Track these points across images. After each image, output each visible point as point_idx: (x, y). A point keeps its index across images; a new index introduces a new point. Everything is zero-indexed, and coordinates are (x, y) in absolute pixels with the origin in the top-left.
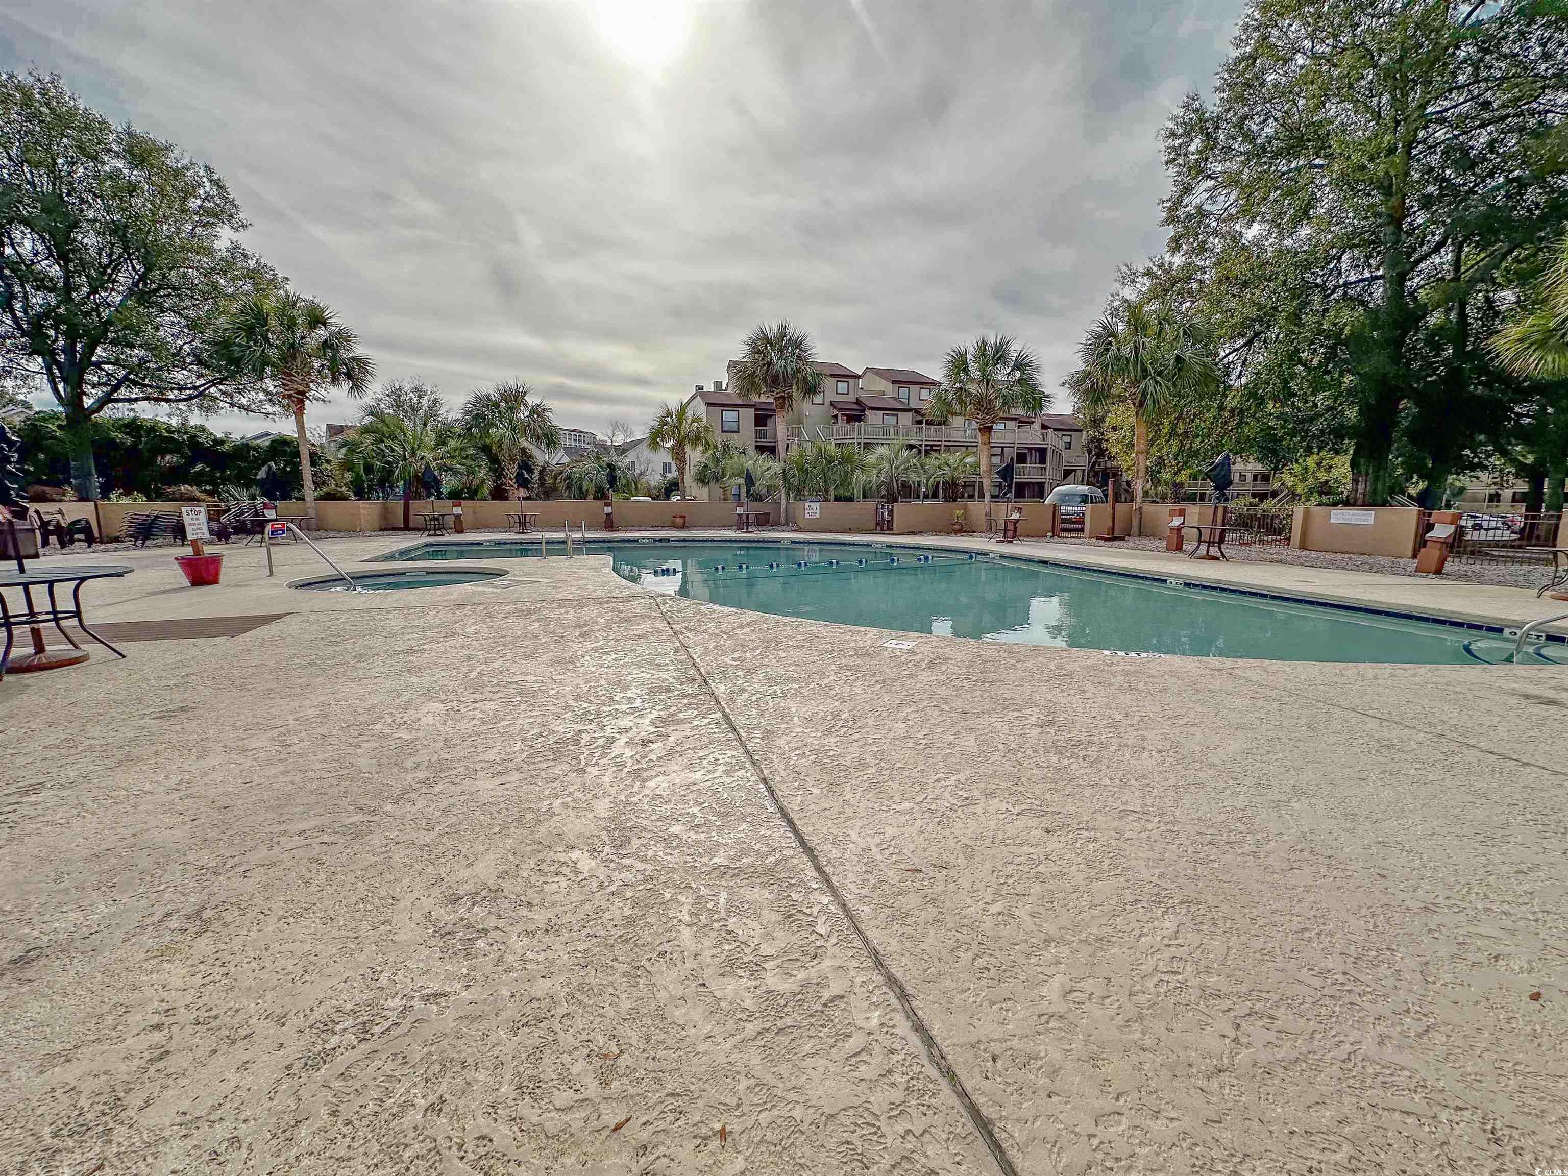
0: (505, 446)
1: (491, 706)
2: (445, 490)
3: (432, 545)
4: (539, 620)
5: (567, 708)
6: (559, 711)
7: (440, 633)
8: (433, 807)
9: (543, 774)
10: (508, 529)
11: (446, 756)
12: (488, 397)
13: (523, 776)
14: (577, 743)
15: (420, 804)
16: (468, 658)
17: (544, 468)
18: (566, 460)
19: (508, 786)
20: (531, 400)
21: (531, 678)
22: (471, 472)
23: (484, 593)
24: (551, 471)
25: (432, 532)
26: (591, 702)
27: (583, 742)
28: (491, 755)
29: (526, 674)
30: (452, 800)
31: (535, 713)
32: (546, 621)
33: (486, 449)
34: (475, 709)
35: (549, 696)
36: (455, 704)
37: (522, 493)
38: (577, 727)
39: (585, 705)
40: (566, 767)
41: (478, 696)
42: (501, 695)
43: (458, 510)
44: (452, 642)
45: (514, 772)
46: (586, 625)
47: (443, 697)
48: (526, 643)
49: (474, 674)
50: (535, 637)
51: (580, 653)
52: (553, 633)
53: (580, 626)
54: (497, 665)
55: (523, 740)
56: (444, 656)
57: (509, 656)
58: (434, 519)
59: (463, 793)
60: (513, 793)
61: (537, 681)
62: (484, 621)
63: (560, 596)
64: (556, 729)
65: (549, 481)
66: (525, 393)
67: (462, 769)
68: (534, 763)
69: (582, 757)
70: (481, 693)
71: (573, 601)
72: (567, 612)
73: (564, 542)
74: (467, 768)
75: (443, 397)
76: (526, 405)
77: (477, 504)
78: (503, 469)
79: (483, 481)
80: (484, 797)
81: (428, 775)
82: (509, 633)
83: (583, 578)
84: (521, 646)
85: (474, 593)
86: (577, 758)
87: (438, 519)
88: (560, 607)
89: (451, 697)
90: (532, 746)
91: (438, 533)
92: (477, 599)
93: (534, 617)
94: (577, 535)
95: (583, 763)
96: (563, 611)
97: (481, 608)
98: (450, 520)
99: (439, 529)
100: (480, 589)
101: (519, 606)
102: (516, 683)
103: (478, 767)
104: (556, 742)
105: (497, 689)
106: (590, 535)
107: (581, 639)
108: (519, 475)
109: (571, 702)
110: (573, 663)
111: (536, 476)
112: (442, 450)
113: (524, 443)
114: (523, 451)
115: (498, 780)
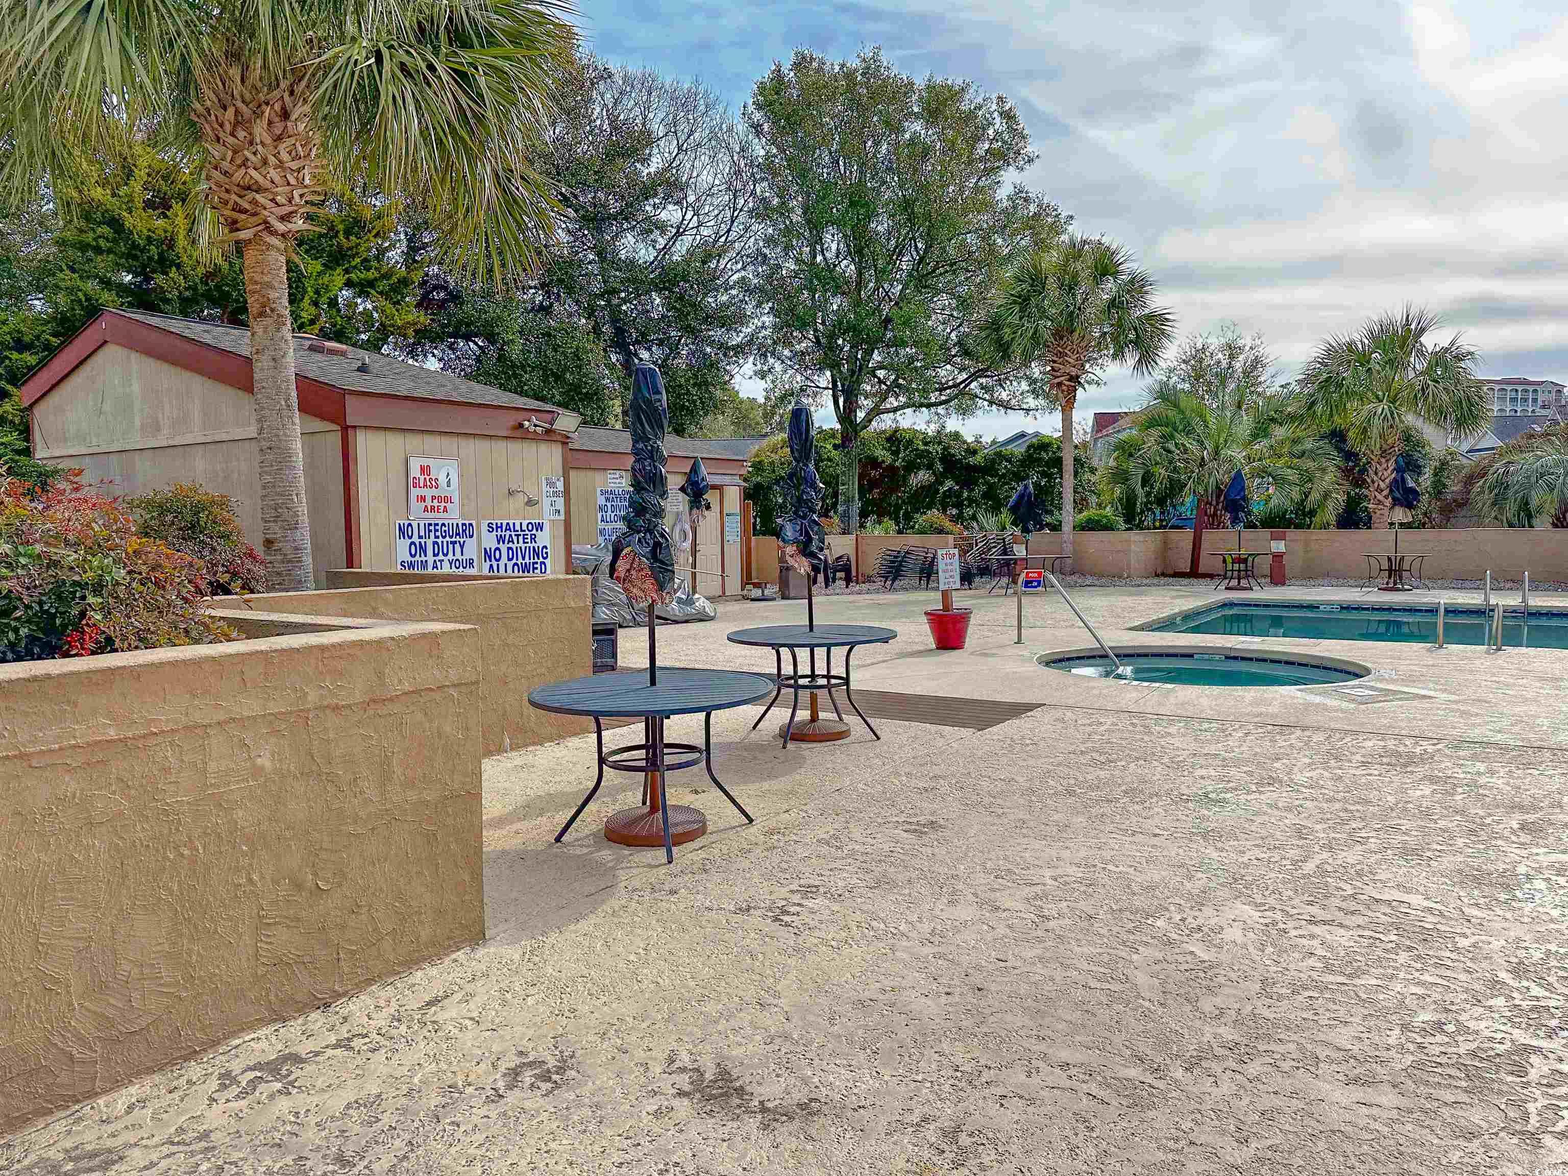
0: (1374, 432)
1: (1342, 938)
2: (1257, 509)
4: (1433, 780)
5: (1495, 985)
6: (1477, 987)
7: (1250, 774)
8: (1246, 1101)
9: (1445, 1112)
10: (1365, 580)
11: (1266, 1013)
12: (1350, 346)
13: (1404, 1102)
14: (1521, 1071)
15: (1226, 1087)
16: (1300, 832)
17: (1444, 464)
18: (1491, 441)
19: (1375, 1111)
20: (1432, 341)
21: (1416, 900)
22: (1307, 478)
23: (1326, 708)
24: (1459, 468)
25: (1234, 583)
26: (1549, 987)
27: (1533, 1075)
28: (1343, 1037)
29: (1408, 891)
30: (1277, 1102)
31: (1427, 977)
32: (1448, 785)
33: (1337, 437)
34: (1312, 936)
35: (1456, 949)
36: (1278, 916)
37: (1400, 515)
38: (1522, 1037)
39: (1536, 991)
40: (1495, 1117)
41: (1314, 910)
42: (1360, 920)
43: (1279, 546)
44: (1269, 795)
45: (1387, 1088)
46: (1535, 808)
47: (1259, 899)
48: (1406, 825)
49: (1309, 867)
50: (1427, 814)
51: (1522, 869)
52: (1462, 812)
53: (1521, 808)
54: (1352, 856)
55: (1405, 1027)
56: (1259, 820)
57: (1373, 843)
58: (1240, 560)
59: (1294, 1094)
60: (1385, 1130)
61: (1430, 910)
62: (1326, 766)
63: (1475, 733)
64: (1472, 1024)
65: (1454, 487)
66: (1422, 331)
67: (1292, 1047)
68: (1427, 1083)
69: (1531, 1107)
70: (1324, 907)
71: (1504, 749)
72: (1492, 772)
74: (1301, 1047)
76: (1421, 353)
77: (1315, 535)
78: (1364, 470)
79: (1326, 495)
80: (1334, 1118)
81: (1237, 1038)
82: (1373, 795)
83: (1525, 700)
84: (1396, 828)
85: (1307, 706)
86: (1520, 1104)
87: (1245, 561)
88: (1474, 757)
89: (1271, 901)
90: (1421, 1047)
91: (1244, 583)
92: (1312, 719)
93: (1421, 771)
94: (1512, 600)
95: (1534, 1120)
96: (1482, 767)
97: (1319, 737)
98: (1264, 564)
99: (1247, 576)
100: (1318, 699)
101: (1391, 744)
102: (1389, 903)
103: (1322, 1053)
104: (1473, 1054)
105: (1352, 906)
106: (1540, 601)
107: (1525, 838)
108: (1398, 484)
109: (1503, 975)
110: (1507, 887)
111: (1426, 479)
112: (1261, 446)
113: (1410, 419)
114: (1407, 437)
115: (1358, 1094)
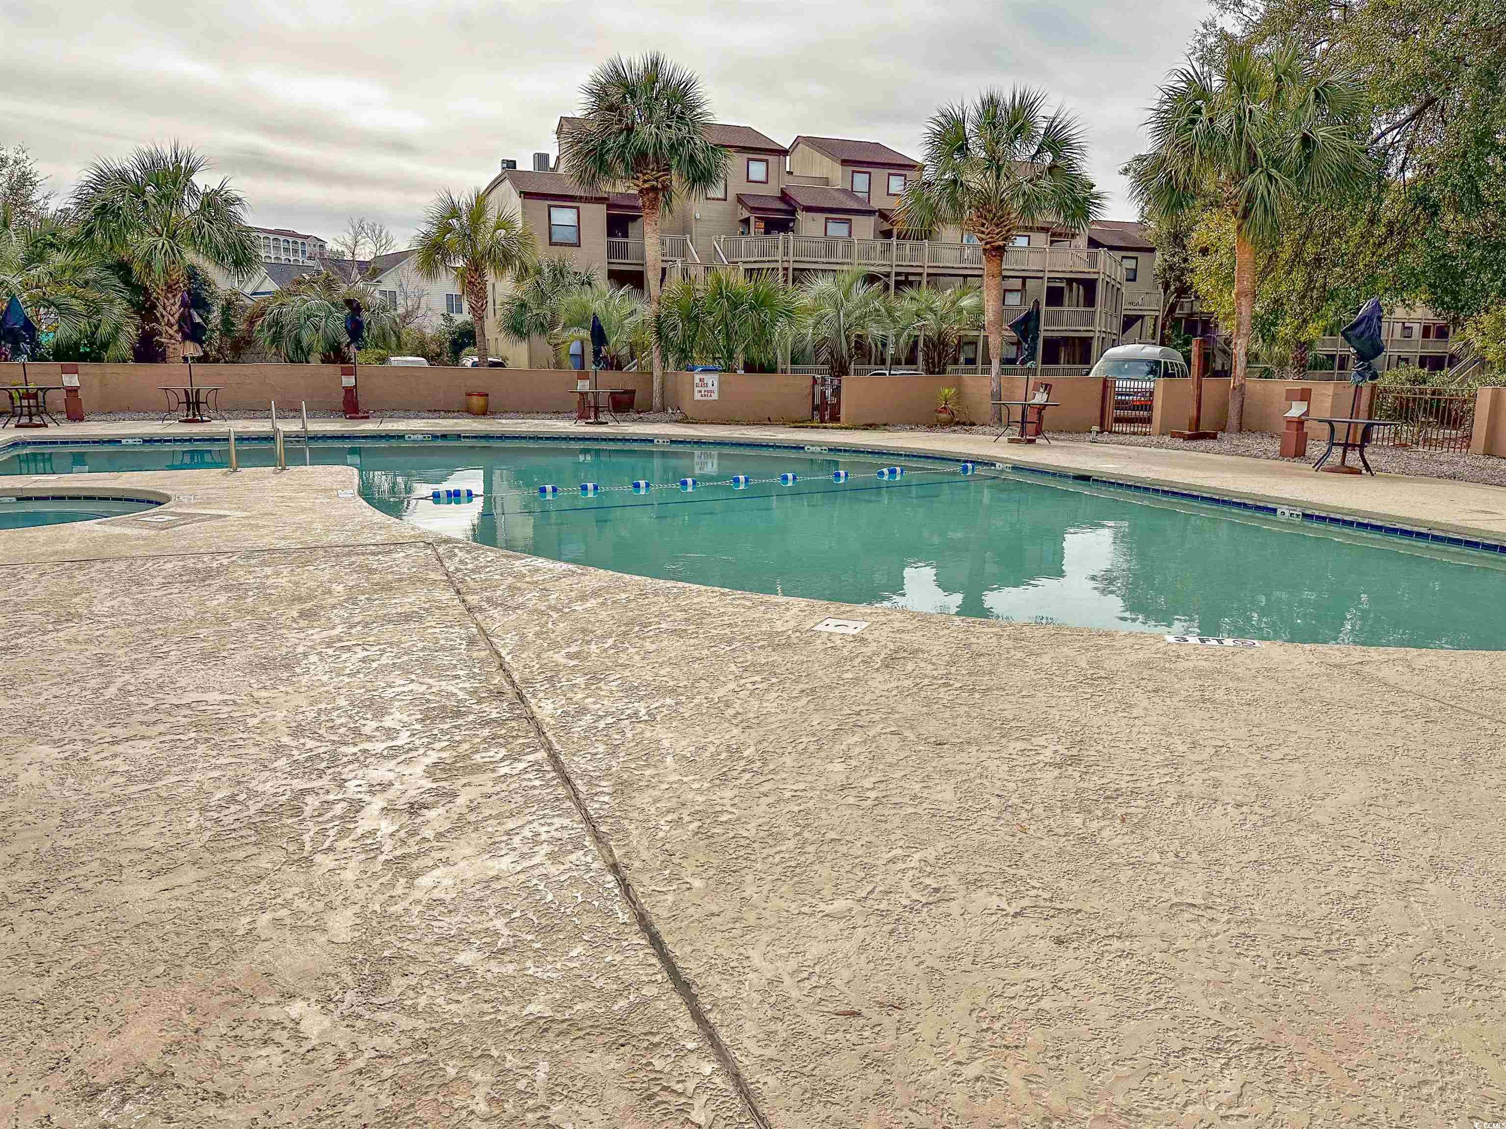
0: (157, 267)
1: (143, 749)
2: (47, 339)
3: (26, 443)
4: (227, 588)
5: (279, 750)
6: (264, 755)
7: (47, 614)
8: (46, 933)
9: (238, 868)
10: (166, 413)
11: (67, 843)
12: (122, 176)
13: (203, 874)
14: (298, 811)
15: (24, 928)
16: (101, 661)
17: (229, 303)
18: (270, 286)
19: (177, 892)
20: (204, 181)
21: (214, 697)
22: (94, 309)
23: (127, 538)
24: (244, 308)
25: (25, 420)
26: (320, 738)
27: (308, 811)
28: (147, 838)
29: (206, 690)
30: (79, 922)
31: (222, 761)
32: (237, 589)
33: (123, 269)
34: (115, 756)
35: (247, 729)
36: (79, 746)
37: (192, 349)
38: (299, 784)
39: (310, 744)
40: (280, 856)
41: (118, 731)
42: (162, 728)
43: (70, 380)
44: (71, 631)
45: (187, 867)
46: (311, 597)
47: (57, 735)
48: (203, 632)
49: (112, 691)
50: (223, 620)
51: (300, 649)
52: (252, 612)
53: (300, 599)
54: (152, 673)
55: (203, 810)
56: (57, 658)
57: (173, 657)
58: (28, 396)
59: (98, 907)
60: (186, 905)
61: (225, 702)
62: (127, 593)
63: (263, 543)
64: (260, 788)
65: (241, 326)
66: (192, 171)
67: (96, 864)
68: (223, 850)
69: (306, 838)
70: (126, 726)
71: (286, 552)
72: (278, 574)
73: (269, 438)
74: (103, 861)
75: (40, 169)
76: (194, 192)
77: (109, 369)
78: (154, 306)
79: (117, 329)
80: (139, 913)
81: (34, 877)
82: (174, 612)
83: (304, 510)
84: (195, 638)
85: (108, 538)
86: (297, 839)
87: (35, 396)
88: (263, 563)
89: (71, 734)
90: (217, 821)
91: (36, 420)
92: (108, 552)
93: (218, 582)
94: (292, 426)
95: (308, 847)
96: (269, 571)
97: (123, 565)
98: (57, 399)
99: (39, 414)
100: (118, 530)
101: (190, 563)
102: (188, 706)
103: (124, 860)
104: (262, 812)
105: (154, 717)
106: (316, 427)
107: (303, 623)
108: (185, 319)
109: (286, 740)
110: (287, 667)
111: (215, 317)
112: (38, 271)
113: (191, 257)
114: (193, 274)
115: (160, 883)
